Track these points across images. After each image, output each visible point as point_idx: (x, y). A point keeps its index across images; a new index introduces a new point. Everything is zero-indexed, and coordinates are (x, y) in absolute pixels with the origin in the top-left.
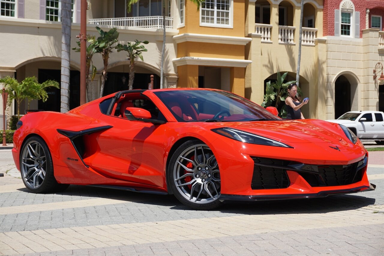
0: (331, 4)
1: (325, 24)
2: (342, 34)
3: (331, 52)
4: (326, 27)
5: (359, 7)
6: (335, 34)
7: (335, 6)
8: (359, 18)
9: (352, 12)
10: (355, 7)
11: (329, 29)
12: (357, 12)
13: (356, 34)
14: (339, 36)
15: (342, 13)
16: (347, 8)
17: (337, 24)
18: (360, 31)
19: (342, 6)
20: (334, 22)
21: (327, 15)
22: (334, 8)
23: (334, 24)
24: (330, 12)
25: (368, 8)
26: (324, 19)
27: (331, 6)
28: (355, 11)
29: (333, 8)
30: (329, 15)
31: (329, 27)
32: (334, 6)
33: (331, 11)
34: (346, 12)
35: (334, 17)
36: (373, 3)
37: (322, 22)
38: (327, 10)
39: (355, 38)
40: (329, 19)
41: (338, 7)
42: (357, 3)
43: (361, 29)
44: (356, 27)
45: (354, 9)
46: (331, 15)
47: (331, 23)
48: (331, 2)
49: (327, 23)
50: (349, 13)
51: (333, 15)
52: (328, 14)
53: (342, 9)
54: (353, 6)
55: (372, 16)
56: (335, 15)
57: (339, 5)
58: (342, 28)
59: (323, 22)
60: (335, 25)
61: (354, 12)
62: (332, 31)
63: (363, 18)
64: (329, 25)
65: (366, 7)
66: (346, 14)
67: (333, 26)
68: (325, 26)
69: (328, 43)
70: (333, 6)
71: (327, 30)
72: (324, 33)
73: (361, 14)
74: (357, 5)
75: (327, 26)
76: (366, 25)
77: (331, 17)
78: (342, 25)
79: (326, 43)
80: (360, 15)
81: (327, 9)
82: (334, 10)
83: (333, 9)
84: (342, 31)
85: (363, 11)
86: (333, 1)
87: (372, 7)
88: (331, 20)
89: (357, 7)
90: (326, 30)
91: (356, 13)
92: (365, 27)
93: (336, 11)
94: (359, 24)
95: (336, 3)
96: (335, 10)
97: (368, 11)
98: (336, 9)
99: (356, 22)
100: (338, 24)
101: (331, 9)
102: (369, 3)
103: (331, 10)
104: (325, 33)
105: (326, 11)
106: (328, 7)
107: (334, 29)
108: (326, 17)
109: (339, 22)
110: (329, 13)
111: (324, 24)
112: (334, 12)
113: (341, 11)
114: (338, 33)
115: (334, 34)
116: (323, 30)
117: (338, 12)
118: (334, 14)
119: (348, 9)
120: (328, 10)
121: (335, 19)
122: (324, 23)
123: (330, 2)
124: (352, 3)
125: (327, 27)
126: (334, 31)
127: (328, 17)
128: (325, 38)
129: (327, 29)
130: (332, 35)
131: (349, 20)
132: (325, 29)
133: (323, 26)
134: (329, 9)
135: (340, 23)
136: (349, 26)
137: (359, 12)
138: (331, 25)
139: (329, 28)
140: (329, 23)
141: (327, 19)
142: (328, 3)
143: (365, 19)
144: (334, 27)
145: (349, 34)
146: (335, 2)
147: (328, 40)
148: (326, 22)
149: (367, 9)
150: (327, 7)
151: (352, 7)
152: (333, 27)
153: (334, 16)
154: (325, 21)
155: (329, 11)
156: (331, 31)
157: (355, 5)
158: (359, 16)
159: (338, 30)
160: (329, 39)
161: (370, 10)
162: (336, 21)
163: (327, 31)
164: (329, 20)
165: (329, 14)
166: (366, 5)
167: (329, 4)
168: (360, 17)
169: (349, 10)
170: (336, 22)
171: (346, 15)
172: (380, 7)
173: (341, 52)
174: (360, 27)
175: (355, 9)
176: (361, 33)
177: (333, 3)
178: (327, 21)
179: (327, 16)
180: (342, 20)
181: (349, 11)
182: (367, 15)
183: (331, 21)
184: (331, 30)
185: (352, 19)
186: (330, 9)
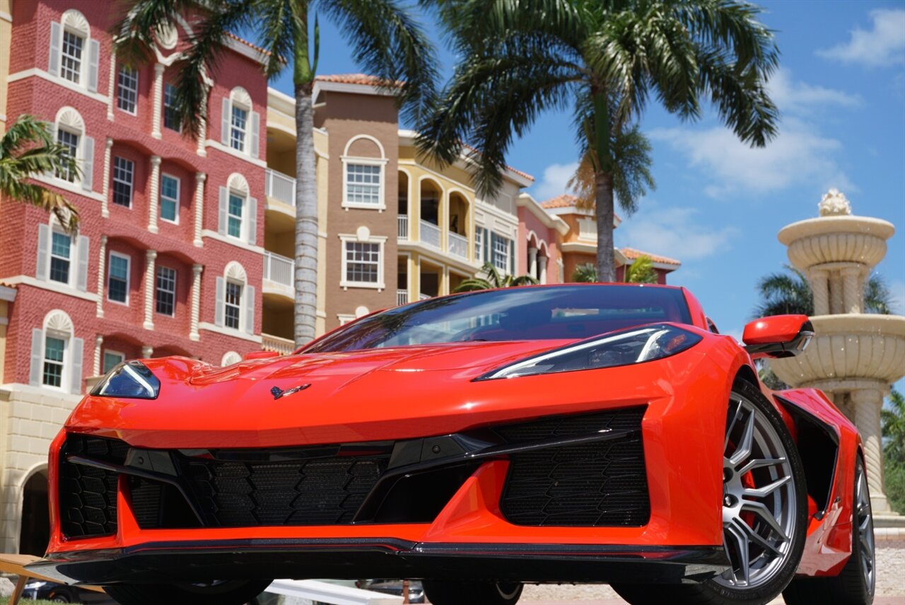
0: (26, 316)
1: (11, 356)
2: (45, 382)
3: (20, 418)
4: (13, 364)
5: (83, 330)
6: (31, 382)
7: (33, 321)
8: (82, 352)
9: (68, 338)
10: (75, 328)
11: (19, 370)
12: (78, 339)
13: (74, 386)
14: (38, 386)
15: (48, 339)
16: (59, 328)
17: (35, 359)
18: (83, 380)
19: (49, 324)
20: (29, 354)
21: (17, 338)
22: (32, 327)
23: (30, 359)
24: (23, 334)
25: (101, 334)
26: (7, 348)
27: (27, 321)
28: (76, 336)
29: (29, 325)
30: (21, 340)
31: (18, 364)
32: (31, 322)
33: (26, 331)
34: (56, 337)
35: (30, 345)
36: (110, 325)
37: (4, 353)
38: (15, 328)
39: (72, 393)
40: (19, 347)
41: (40, 325)
42: (79, 321)
43: (84, 376)
44: (75, 370)
45: (72, 331)
46: (24, 339)
47: (23, 356)
48: (26, 311)
49: (15, 356)
50: (62, 339)
51: (28, 340)
52: (17, 336)
53: (48, 329)
54: (71, 325)
55: (107, 351)
56: (33, 340)
57: (42, 320)
58: (46, 370)
59: (6, 353)
60: (32, 361)
61: (72, 340)
62: (25, 373)
63: (88, 353)
64: (19, 361)
65: (97, 331)
66: (55, 340)
67: (26, 363)
68: (10, 361)
69: (16, 398)
70: (30, 320)
71: (14, 370)
72: (7, 377)
73: (87, 345)
74: (78, 324)
75: (13, 362)
76: (93, 370)
77: (24, 344)
78: (46, 364)
79: (10, 398)
80: (84, 347)
81: (17, 325)
82: (31, 328)
83: (29, 328)
84: (45, 377)
85: (91, 340)
86: (30, 311)
87: (108, 333)
88: (24, 349)
89: (79, 329)
90: (11, 371)
91: (77, 342)
92: (92, 373)
93: (36, 332)
94: (80, 365)
95: (36, 316)
96: (34, 330)
97: (100, 340)
98: (36, 327)
99: (76, 361)
100: (37, 360)
101: (25, 327)
102: (102, 323)
103: (26, 329)
104: (10, 378)
105: (15, 330)
106: (20, 322)
107: (29, 371)
108: (14, 343)
109: (39, 358)
110: (20, 334)
111: (6, 357)
112: (31, 333)
113: (47, 333)
114: (36, 379)
115: (28, 380)
116: (5, 370)
117: (40, 334)
118: (31, 338)
119: (59, 331)
120: (18, 329)
121: (32, 348)
122: (8, 355)
123: (23, 311)
124: (69, 320)
125: (15, 364)
126: (27, 374)
127: (17, 342)
128: (9, 387)
129: (13, 368)
130: (24, 383)
131: (62, 354)
132: (9, 370)
133: (6, 362)
134: (20, 326)
135: (43, 360)
136: (59, 368)
137: (82, 341)
138: (23, 362)
139: (19, 366)
140: (19, 355)
141: (14, 347)
142: (21, 313)
143: (92, 355)
144: (29, 366)
145: (58, 384)
146: (34, 312)
147: (14, 392)
148: (12, 354)
149: (98, 335)
150: (17, 321)
151: (68, 327)
152: (27, 365)
153: (30, 342)
154: (10, 350)
155: (20, 330)
156: (23, 374)
157: (74, 324)
158: (82, 349)
159: (37, 372)
160: (16, 390)
161: (105, 338)
162: (34, 353)
163: (14, 372)
164: (19, 351)
165: (20, 338)
166: (97, 327)
167: (23, 315)
168: (84, 351)
169: (62, 334)
170: (33, 356)
171: (56, 344)
172: (123, 335)
173: (41, 421)
174: (84, 371)
175: (75, 333)
176: (84, 384)
177: (30, 315)
178: (16, 351)
179: (15, 341)
180: (47, 352)
181: (62, 336)
182: (98, 350)
183: (23, 352)
184: (21, 372)
185: (68, 354)
186: (22, 327)
